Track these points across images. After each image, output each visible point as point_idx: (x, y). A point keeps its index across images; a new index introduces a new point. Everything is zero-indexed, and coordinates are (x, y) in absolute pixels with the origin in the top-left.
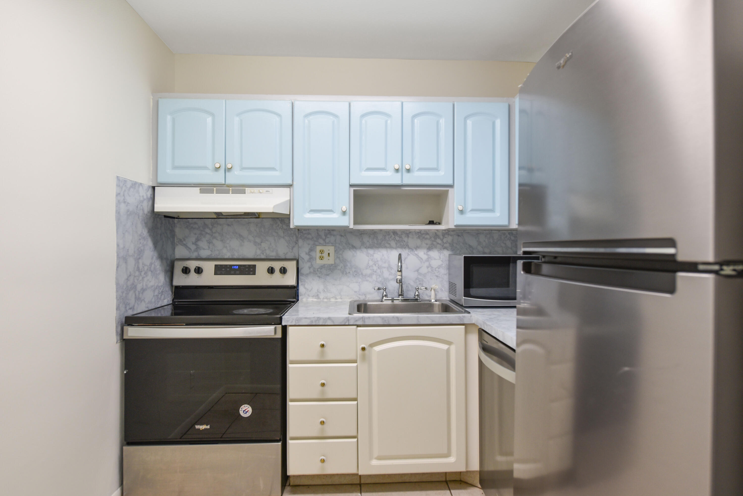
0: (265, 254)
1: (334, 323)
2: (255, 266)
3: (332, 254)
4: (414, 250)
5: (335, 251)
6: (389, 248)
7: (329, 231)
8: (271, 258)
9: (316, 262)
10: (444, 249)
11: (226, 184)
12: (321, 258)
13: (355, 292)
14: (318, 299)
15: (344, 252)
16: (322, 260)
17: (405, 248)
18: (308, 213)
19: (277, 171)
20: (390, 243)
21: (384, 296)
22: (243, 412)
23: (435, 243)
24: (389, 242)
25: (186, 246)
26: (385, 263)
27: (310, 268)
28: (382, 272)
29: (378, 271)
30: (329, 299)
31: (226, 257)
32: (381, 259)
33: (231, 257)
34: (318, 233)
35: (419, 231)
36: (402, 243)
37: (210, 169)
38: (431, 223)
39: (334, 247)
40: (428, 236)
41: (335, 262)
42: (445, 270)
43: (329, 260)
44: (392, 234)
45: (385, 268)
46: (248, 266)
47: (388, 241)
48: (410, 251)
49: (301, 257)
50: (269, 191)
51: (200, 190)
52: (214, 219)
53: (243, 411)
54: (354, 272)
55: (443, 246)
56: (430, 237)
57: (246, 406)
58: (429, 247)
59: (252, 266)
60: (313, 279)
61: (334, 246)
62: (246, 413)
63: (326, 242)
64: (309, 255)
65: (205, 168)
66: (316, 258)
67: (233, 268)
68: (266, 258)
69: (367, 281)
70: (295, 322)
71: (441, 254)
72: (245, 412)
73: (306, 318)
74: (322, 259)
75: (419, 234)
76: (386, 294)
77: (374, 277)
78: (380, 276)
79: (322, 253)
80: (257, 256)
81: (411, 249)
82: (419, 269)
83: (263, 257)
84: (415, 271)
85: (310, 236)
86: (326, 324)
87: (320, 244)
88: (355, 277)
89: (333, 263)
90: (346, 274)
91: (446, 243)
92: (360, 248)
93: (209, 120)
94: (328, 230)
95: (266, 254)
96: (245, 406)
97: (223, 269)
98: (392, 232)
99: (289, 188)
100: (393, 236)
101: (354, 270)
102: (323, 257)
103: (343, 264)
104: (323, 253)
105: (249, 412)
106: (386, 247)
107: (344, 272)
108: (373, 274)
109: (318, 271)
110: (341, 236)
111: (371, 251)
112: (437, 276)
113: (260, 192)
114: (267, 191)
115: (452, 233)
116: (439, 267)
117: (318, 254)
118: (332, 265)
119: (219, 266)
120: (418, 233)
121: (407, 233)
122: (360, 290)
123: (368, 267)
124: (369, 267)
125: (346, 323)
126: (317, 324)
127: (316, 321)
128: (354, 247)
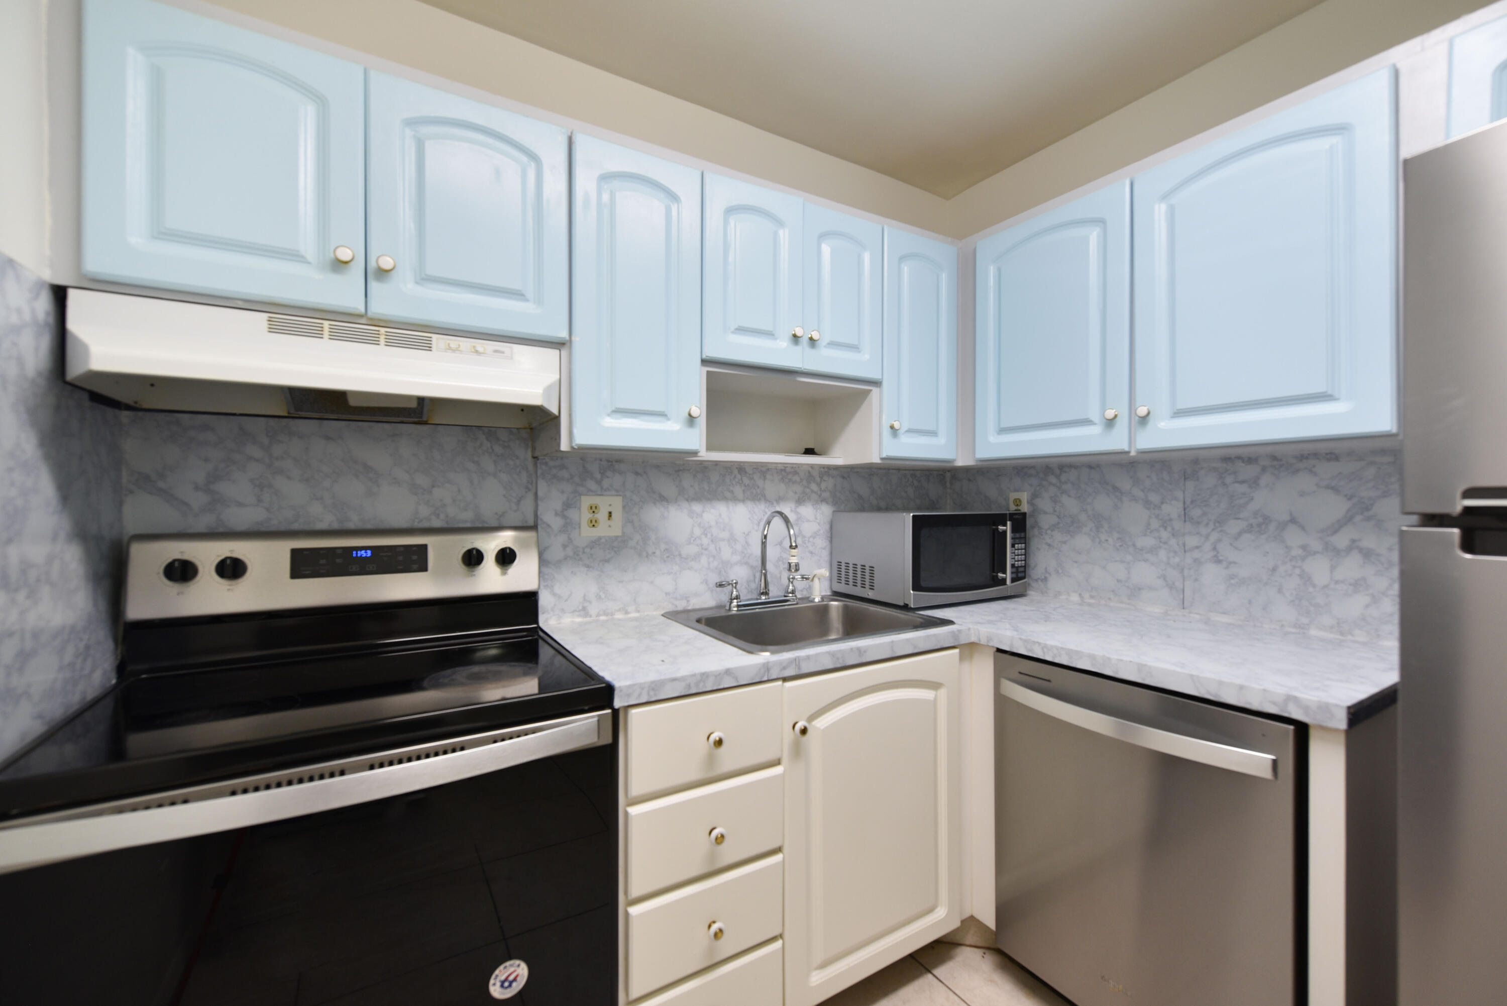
0: (442, 516)
1: (738, 682)
2: (424, 548)
3: (618, 515)
4: (775, 503)
5: (624, 507)
6: (731, 500)
7: (610, 463)
8: (461, 525)
9: (580, 534)
10: (822, 501)
11: (370, 314)
12: (593, 523)
13: (667, 594)
14: (586, 617)
15: (642, 508)
16: (593, 528)
17: (760, 499)
18: (609, 415)
19: (527, 300)
20: (732, 491)
21: (734, 599)
22: (502, 986)
23: (807, 490)
24: (731, 488)
25: (167, 495)
26: (724, 530)
27: (565, 547)
28: (718, 549)
29: (712, 547)
30: (612, 616)
31: (320, 526)
32: (717, 523)
33: (336, 526)
34: (584, 467)
35: (783, 468)
36: (754, 491)
37: (309, 263)
38: (809, 451)
39: (621, 498)
40: (797, 478)
41: (623, 533)
42: (824, 540)
43: (610, 526)
44: (736, 472)
45: (723, 540)
46: (402, 549)
47: (730, 485)
48: (769, 506)
49: (544, 523)
50: (503, 352)
51: (269, 321)
52: (276, 420)
53: (498, 984)
54: (664, 550)
55: (820, 496)
56: (801, 479)
57: (511, 966)
58: (799, 499)
59: (414, 549)
60: (572, 572)
61: (620, 495)
62: (510, 985)
63: (602, 488)
64: (564, 517)
65: (295, 256)
66: (580, 524)
67: (354, 555)
68: (445, 525)
69: (690, 568)
70: (649, 694)
71: (817, 512)
72: (506, 984)
73: (674, 680)
74: (594, 526)
75: (783, 473)
76: (737, 593)
77: (704, 560)
78: (714, 557)
79: (594, 512)
80: (420, 521)
81: (769, 501)
82: (783, 539)
83: (437, 523)
84: (777, 545)
85: (564, 474)
86: (721, 687)
87: (590, 492)
88: (665, 561)
89: (620, 534)
90: (647, 557)
91: (825, 491)
92: (676, 501)
93: (308, 114)
94: (608, 461)
95: (447, 516)
96: (505, 967)
97: (323, 562)
98: (737, 468)
99: (558, 351)
100: (739, 476)
101: (663, 547)
102: (596, 521)
103: (640, 535)
104: (596, 511)
105: (518, 979)
106: (725, 499)
107: (643, 554)
108: (702, 554)
109: (584, 552)
110: (637, 474)
111: (697, 507)
112: (811, 553)
113: (477, 352)
114: (496, 351)
115: (834, 473)
116: (815, 535)
117: (586, 515)
118: (617, 537)
119: (307, 552)
120: (781, 470)
121: (762, 469)
122: (676, 589)
123: (692, 539)
124: (694, 541)
125: (763, 676)
126: (701, 691)
127: (697, 684)
128: (663, 499)
